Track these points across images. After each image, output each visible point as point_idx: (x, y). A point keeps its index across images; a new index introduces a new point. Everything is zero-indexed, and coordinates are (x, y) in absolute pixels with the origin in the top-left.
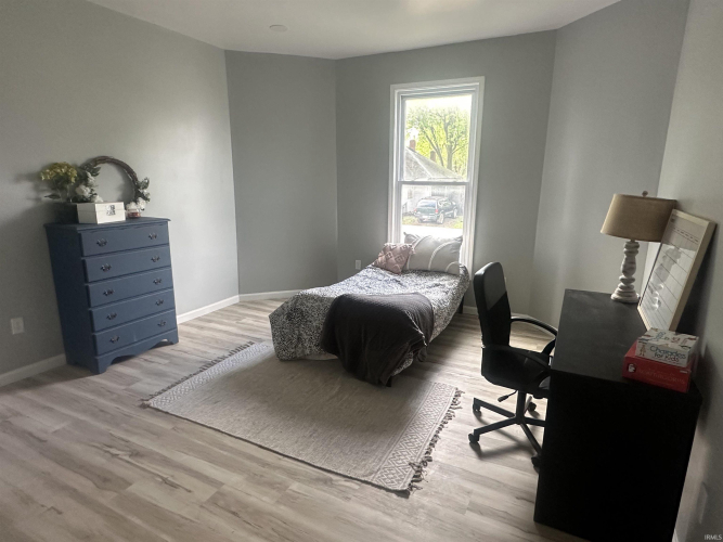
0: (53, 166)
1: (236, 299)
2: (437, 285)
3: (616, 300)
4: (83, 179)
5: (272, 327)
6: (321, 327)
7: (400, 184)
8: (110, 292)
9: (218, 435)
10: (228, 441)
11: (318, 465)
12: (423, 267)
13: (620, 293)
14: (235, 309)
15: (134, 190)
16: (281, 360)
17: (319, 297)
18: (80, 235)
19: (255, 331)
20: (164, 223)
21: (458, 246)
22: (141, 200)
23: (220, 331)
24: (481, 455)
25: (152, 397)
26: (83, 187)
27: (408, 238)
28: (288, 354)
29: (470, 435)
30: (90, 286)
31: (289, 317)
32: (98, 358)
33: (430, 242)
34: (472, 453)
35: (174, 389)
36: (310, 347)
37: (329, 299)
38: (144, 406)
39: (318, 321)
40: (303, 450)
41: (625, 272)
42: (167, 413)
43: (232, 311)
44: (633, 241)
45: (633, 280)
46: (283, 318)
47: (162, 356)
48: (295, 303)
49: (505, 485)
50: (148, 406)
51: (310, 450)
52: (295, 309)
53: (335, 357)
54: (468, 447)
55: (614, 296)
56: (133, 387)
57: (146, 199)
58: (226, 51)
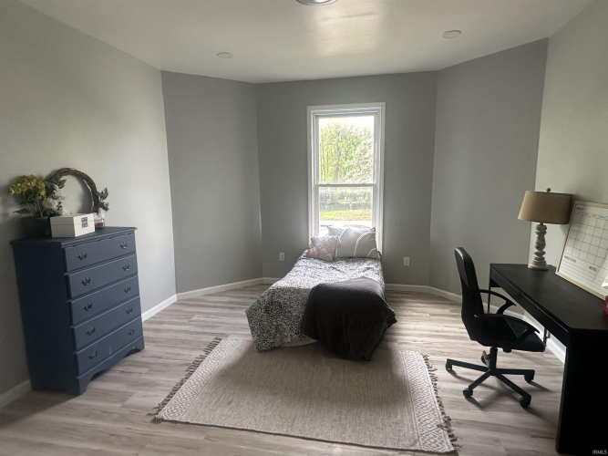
0: (22, 179)
1: (174, 298)
2: (368, 269)
3: (533, 269)
4: (50, 192)
5: (250, 321)
6: (301, 316)
7: (317, 186)
8: (90, 307)
9: (256, 435)
10: (269, 439)
11: (368, 444)
12: (348, 254)
13: (536, 263)
14: (178, 307)
15: (94, 200)
16: (261, 351)
17: (295, 289)
18: (63, 250)
19: (213, 327)
20: (130, 232)
21: (373, 235)
22: (101, 209)
23: (179, 331)
24: (481, 406)
25: (159, 408)
26: (51, 200)
27: (332, 231)
28: (267, 345)
29: (464, 391)
30: (73, 302)
31: (267, 310)
32: (80, 378)
33: (352, 234)
34: (472, 406)
35: (176, 396)
36: (290, 336)
37: (305, 290)
38: (157, 421)
39: (297, 311)
40: (343, 433)
41: (537, 248)
42: (188, 423)
43: (176, 311)
44: (542, 224)
45: (544, 253)
46: (261, 312)
47: (137, 364)
48: (272, 297)
49: (517, 428)
50: (163, 420)
51: (349, 431)
52: (272, 303)
53: (313, 341)
54: (466, 401)
55: (531, 265)
56: (128, 402)
57: (106, 209)
58: (162, 72)
